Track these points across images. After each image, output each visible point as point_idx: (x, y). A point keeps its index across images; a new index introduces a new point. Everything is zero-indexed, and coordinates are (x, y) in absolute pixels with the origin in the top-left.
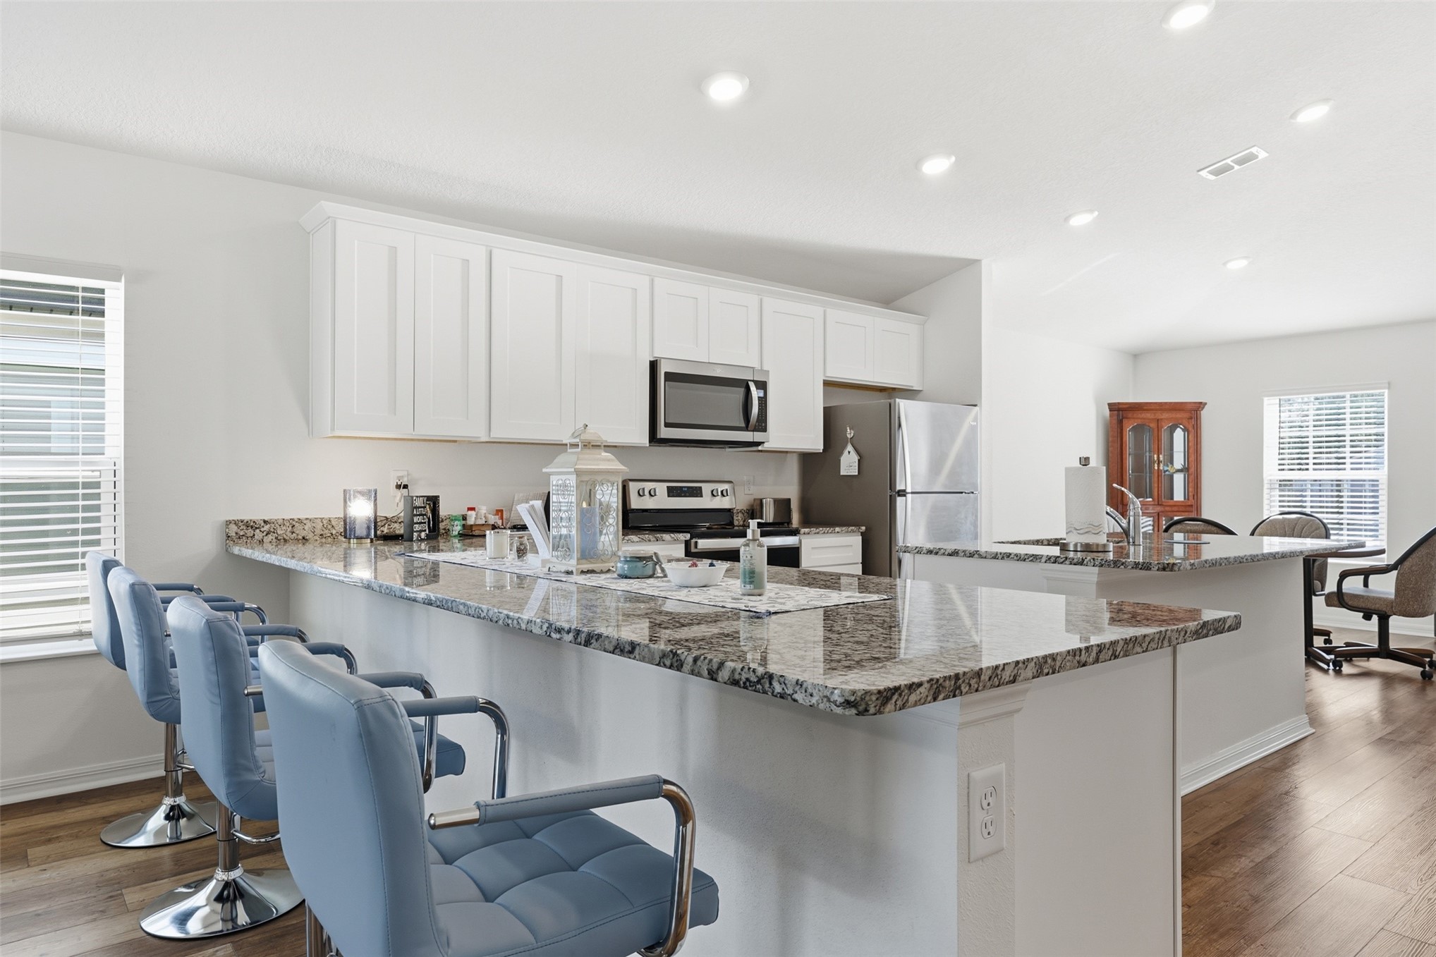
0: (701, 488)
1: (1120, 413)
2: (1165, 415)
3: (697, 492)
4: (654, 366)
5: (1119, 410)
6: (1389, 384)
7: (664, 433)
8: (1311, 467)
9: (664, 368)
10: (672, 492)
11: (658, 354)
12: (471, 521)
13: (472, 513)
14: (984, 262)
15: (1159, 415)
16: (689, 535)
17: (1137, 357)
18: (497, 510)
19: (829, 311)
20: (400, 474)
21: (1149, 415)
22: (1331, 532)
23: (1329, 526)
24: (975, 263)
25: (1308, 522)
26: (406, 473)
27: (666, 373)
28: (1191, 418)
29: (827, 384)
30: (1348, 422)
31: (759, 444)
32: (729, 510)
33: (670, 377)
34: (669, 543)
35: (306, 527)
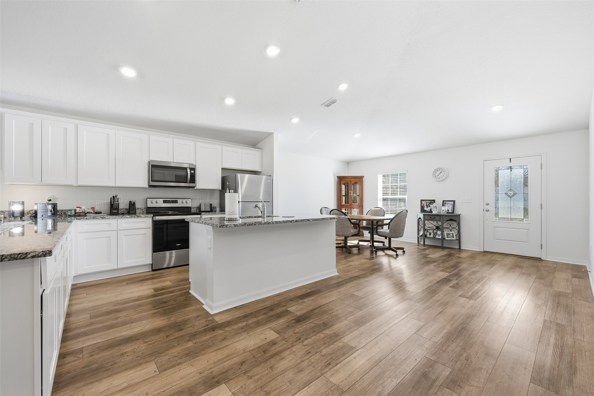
0: (177, 200)
1: (341, 180)
2: (353, 180)
3: (176, 202)
5: (340, 178)
6: (407, 170)
8: (390, 194)
9: (151, 163)
10: (165, 202)
11: (151, 159)
12: (77, 211)
13: (79, 209)
14: (275, 133)
15: (351, 180)
16: (153, 215)
17: (348, 163)
18: (92, 208)
19: (223, 147)
20: (50, 196)
21: (348, 180)
22: (386, 213)
23: (385, 211)
24: (270, 133)
25: (380, 210)
26: (52, 196)
27: (152, 165)
28: (360, 180)
29: (222, 169)
30: (399, 181)
31: (194, 187)
32: (190, 207)
33: (154, 166)
34: (143, 217)
35: (5, 214)
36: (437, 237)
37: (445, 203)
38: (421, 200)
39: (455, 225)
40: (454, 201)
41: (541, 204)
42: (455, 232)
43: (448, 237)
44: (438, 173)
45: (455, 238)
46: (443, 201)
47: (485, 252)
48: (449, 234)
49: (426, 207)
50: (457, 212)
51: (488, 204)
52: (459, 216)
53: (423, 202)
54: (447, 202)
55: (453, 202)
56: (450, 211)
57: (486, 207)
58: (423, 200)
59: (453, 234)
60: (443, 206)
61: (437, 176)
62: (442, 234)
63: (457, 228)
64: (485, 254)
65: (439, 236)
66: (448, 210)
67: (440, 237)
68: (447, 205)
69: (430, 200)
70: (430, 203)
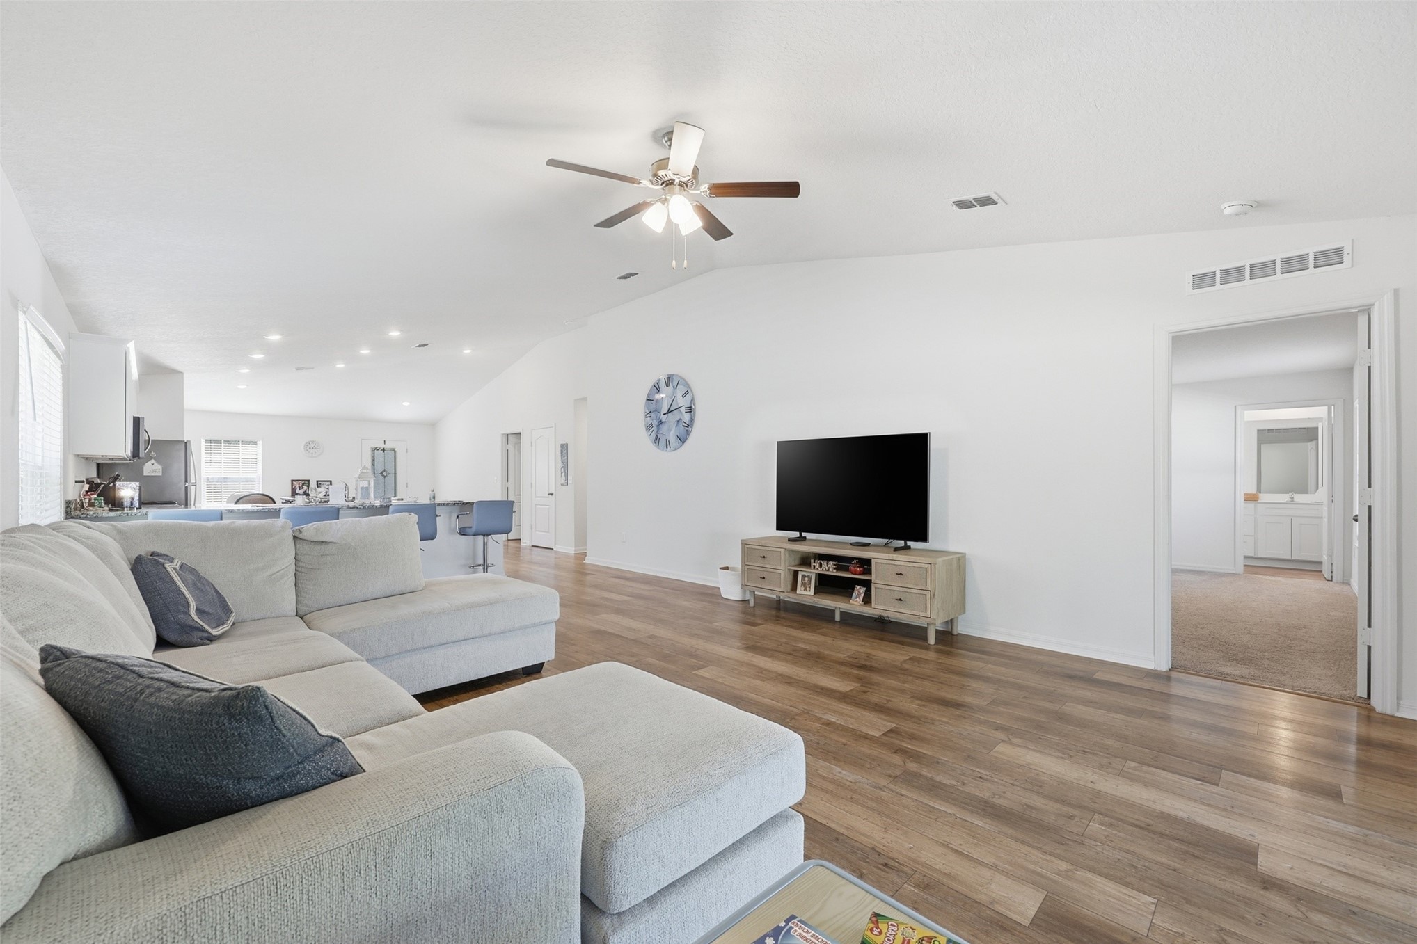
37: (321, 484)
38: (292, 481)
46: (318, 482)
49: (298, 488)
53: (295, 483)
54: (322, 483)
55: (329, 484)
58: (295, 481)
61: (308, 448)
69: (302, 481)
70: (303, 484)
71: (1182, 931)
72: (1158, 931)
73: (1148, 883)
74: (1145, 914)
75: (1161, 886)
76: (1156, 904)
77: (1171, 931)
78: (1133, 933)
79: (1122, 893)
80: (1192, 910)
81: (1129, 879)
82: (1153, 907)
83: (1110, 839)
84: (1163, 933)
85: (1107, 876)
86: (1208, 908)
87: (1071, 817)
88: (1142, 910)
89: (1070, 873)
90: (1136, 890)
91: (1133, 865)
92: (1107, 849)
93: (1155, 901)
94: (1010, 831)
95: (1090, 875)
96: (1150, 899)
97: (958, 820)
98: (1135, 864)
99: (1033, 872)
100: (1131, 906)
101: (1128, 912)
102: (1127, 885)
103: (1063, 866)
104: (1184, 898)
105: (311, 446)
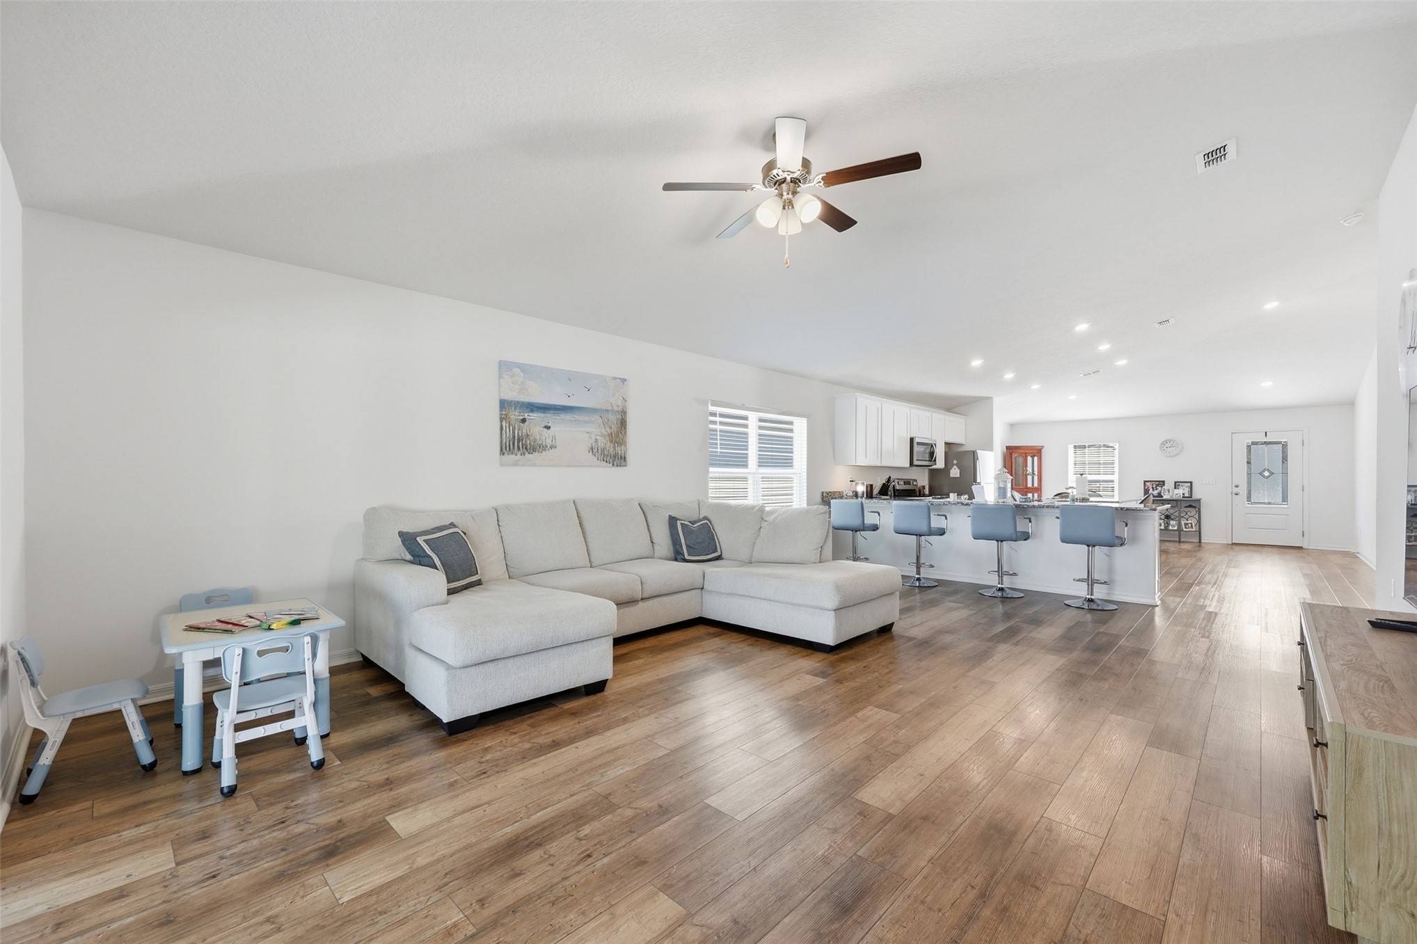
1: (1010, 450)
2: (1029, 451)
4: (912, 440)
5: (1009, 448)
7: (916, 463)
9: (917, 440)
11: (913, 436)
14: (994, 399)
15: (1027, 450)
21: (1020, 450)
24: (992, 398)
27: (913, 442)
28: (1038, 451)
29: (945, 443)
30: (1102, 454)
33: (918, 443)
36: (1170, 528)
37: (1179, 485)
39: (1193, 512)
40: (1191, 483)
41: (1303, 486)
42: (1193, 521)
43: (1186, 528)
44: (1168, 445)
45: (1194, 529)
46: (1175, 483)
47: (1233, 544)
48: (1187, 524)
49: (1151, 489)
50: (1196, 496)
51: (1237, 486)
52: (1199, 501)
53: (1148, 484)
54: (1181, 484)
55: (1189, 484)
56: (1187, 495)
57: (1235, 490)
58: (1148, 481)
59: (1191, 524)
60: (1175, 488)
61: (1165, 448)
62: (1179, 525)
63: (1197, 516)
64: (1234, 546)
65: (1174, 526)
66: (1183, 494)
67: (1176, 528)
68: (1181, 488)
69: (1157, 481)
70: (1157, 485)
71: (305, 899)
72: (319, 885)
73: (359, 910)
74: (338, 886)
75: (348, 919)
76: (337, 900)
77: (312, 893)
78: (332, 867)
79: (366, 884)
80: (311, 923)
81: (373, 899)
82: (338, 896)
83: (429, 918)
84: (316, 886)
85: (388, 885)
86: (301, 937)
87: (481, 902)
88: (341, 887)
89: (410, 861)
90: (361, 896)
91: (385, 913)
92: (418, 906)
93: (340, 902)
94: (485, 845)
95: (398, 873)
96: (345, 899)
97: (519, 818)
98: (385, 915)
99: (428, 840)
100: (351, 882)
101: (348, 877)
102: (370, 894)
103: (421, 861)
104: (324, 927)
105: (1167, 445)
